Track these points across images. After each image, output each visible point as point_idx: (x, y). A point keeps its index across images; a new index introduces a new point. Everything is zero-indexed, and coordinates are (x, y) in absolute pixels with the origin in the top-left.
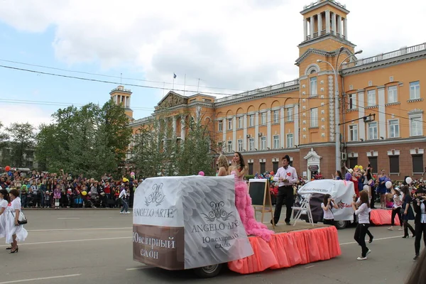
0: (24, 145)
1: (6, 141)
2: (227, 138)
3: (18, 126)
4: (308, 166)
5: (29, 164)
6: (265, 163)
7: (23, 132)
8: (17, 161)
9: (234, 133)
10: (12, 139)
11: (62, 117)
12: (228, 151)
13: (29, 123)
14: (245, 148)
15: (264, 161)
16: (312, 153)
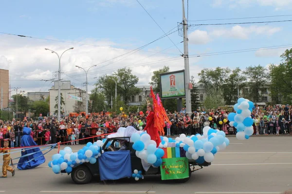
0: (258, 84)
1: (244, 82)
3: (252, 69)
5: (265, 99)
7: (256, 73)
8: (254, 97)
10: (248, 80)
11: (290, 56)
13: (261, 66)
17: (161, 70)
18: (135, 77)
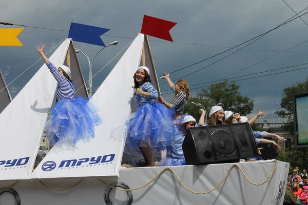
17: (301, 86)
18: (246, 100)
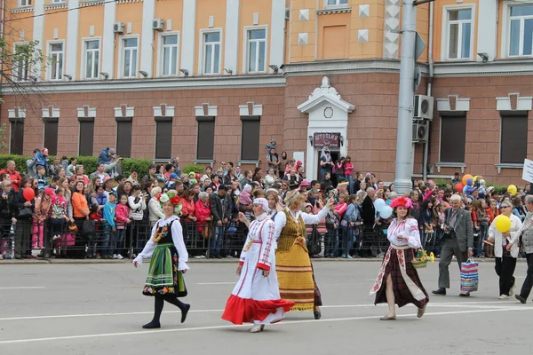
2: (47, 32)
4: (311, 133)
6: (170, 120)
9: (73, 17)
12: (48, 77)
14: (106, 67)
15: (170, 113)
16: (326, 92)
